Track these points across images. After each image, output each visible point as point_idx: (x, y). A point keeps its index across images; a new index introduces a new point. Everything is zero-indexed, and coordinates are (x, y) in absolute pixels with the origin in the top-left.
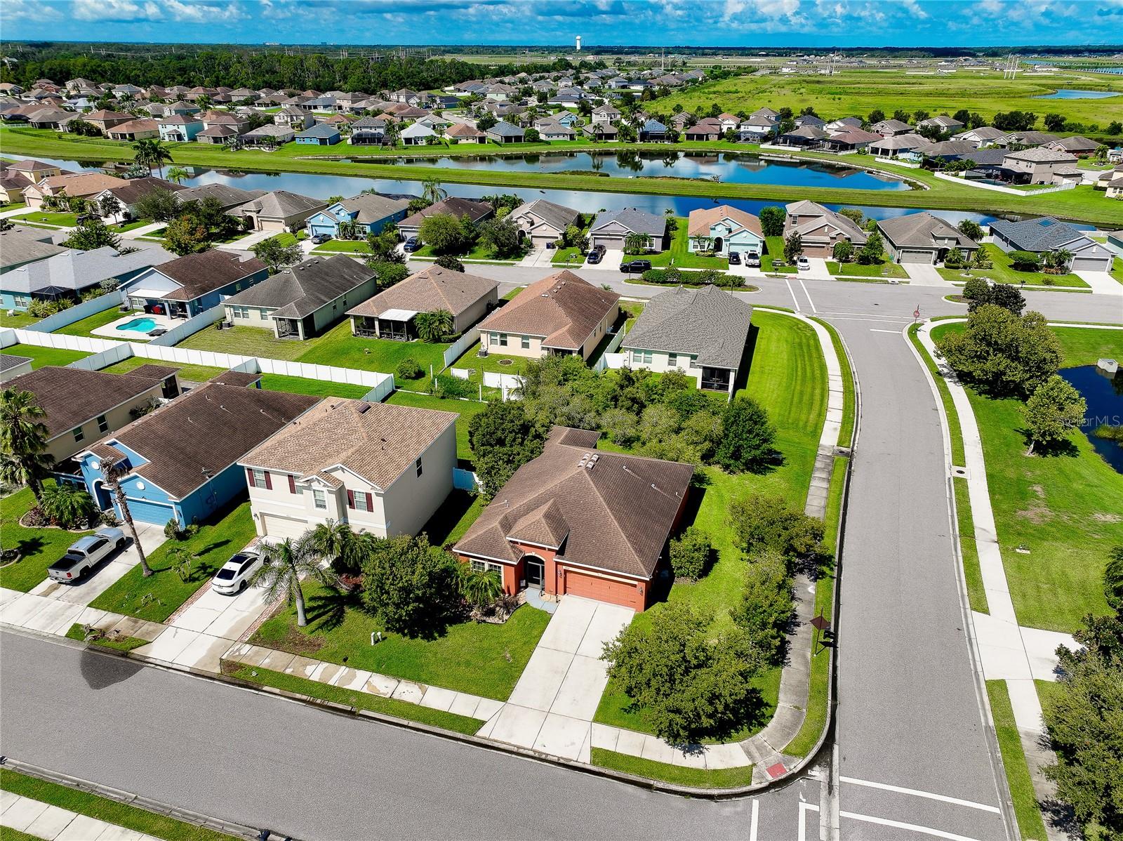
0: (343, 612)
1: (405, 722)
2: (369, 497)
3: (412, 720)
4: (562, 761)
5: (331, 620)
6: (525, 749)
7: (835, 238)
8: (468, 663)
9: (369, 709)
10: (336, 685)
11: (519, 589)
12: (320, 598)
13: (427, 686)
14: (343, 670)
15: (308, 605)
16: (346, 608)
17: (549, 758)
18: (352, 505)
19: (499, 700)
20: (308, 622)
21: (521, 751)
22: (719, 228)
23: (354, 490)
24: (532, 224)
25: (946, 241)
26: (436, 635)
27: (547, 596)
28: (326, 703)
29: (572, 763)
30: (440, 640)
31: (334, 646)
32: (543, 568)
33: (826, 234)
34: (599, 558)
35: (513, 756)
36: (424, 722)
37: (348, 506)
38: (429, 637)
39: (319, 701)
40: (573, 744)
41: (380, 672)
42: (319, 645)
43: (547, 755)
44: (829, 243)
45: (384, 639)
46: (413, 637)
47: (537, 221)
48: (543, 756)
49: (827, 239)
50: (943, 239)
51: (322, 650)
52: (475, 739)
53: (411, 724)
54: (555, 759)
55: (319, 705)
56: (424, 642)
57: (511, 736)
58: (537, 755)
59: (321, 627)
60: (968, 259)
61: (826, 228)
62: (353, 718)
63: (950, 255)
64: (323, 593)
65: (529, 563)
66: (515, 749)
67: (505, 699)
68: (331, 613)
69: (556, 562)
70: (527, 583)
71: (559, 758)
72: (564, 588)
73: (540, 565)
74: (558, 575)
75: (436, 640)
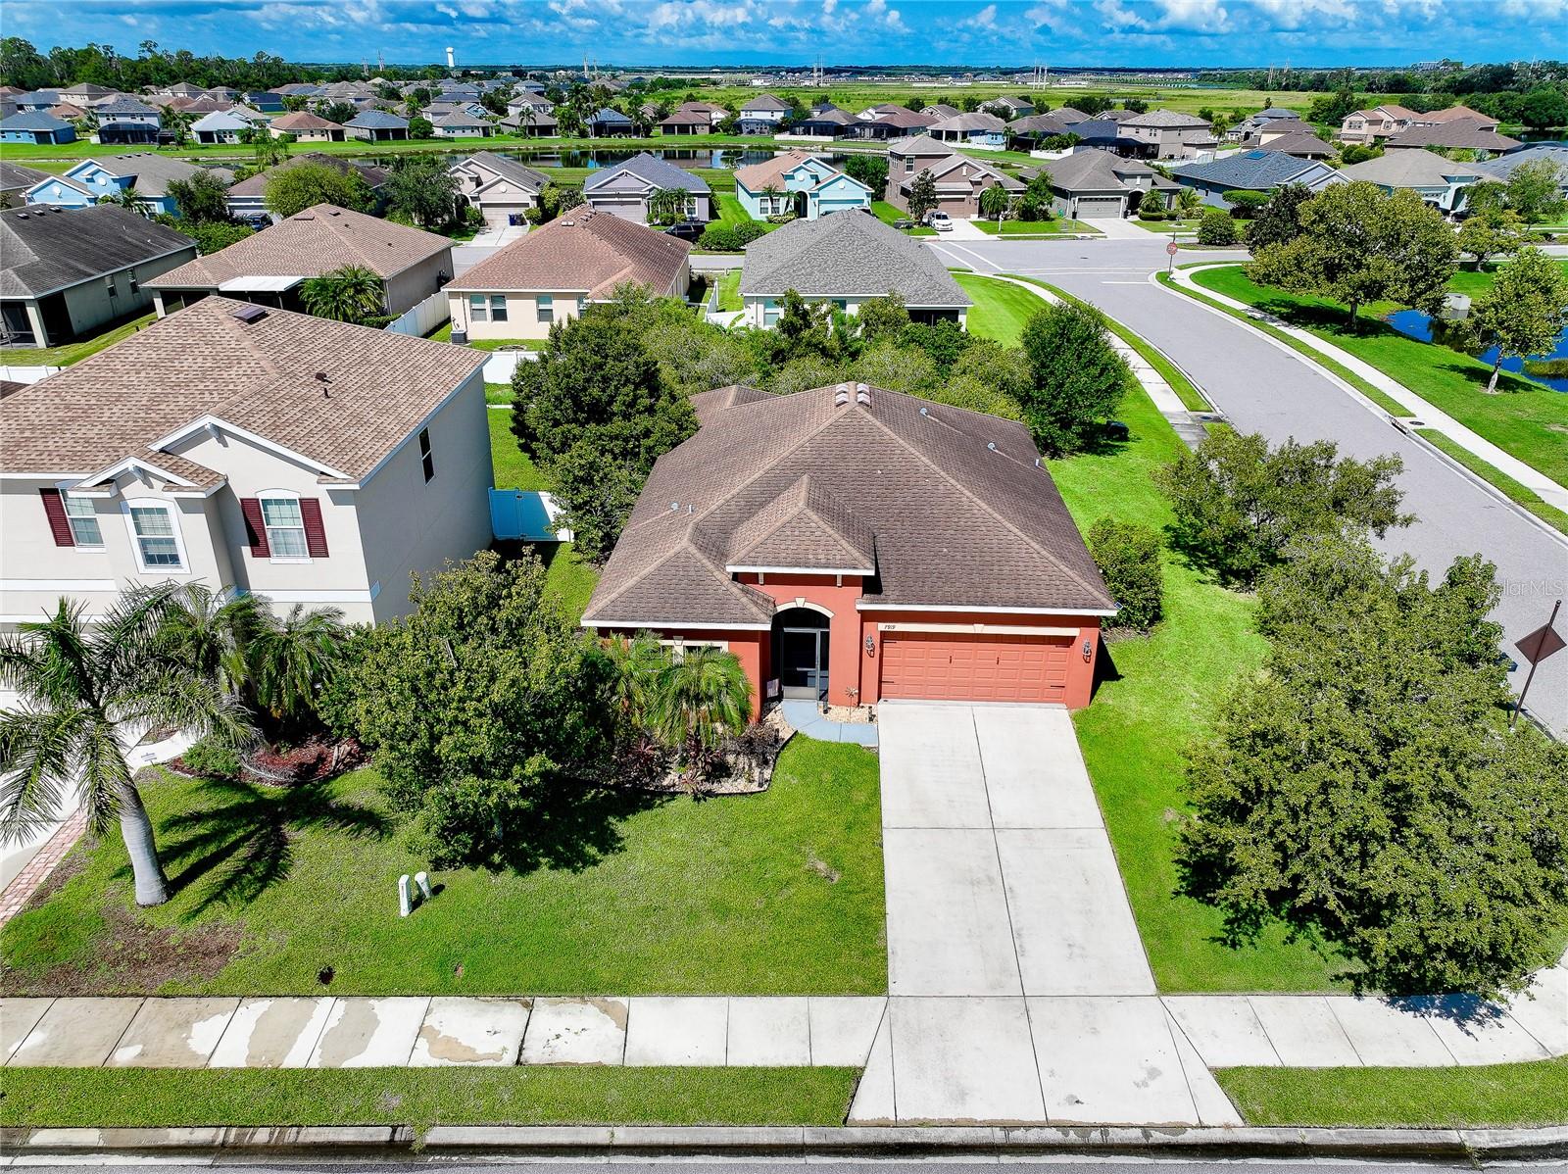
0: (282, 842)
1: (599, 1135)
2: (310, 511)
3: (623, 1120)
4: (1158, 1137)
5: (247, 869)
6: (1028, 1127)
7: (979, 183)
8: (721, 910)
9: (456, 1120)
10: (314, 1064)
11: (767, 703)
12: (198, 818)
13: (623, 1000)
14: (328, 1011)
15: (163, 841)
16: (289, 830)
17: (1116, 1136)
18: (259, 544)
19: (865, 993)
20: (172, 888)
21: (1018, 1136)
22: (800, 175)
23: (261, 496)
24: (479, 183)
25: (1138, 179)
26: (592, 850)
27: (838, 712)
28: (290, 1136)
29: (1189, 1137)
30: (610, 862)
31: (272, 945)
32: (826, 637)
33: (962, 179)
34: (973, 585)
35: (1005, 1159)
36: (666, 1117)
37: (246, 550)
38: (571, 859)
39: (262, 1136)
40: (1154, 1073)
41: (456, 992)
42: (223, 950)
43: (1104, 1128)
44: (970, 193)
45: (437, 890)
46: (525, 867)
47: (487, 178)
48: (1095, 1137)
49: (968, 187)
50: (1134, 176)
51: (235, 963)
52: (856, 1135)
53: (623, 1135)
54: (1134, 1136)
55: (270, 1150)
56: (564, 875)
57: (962, 1095)
58: (1073, 1137)
59: (218, 895)
60: (1169, 206)
61: (965, 168)
62: (410, 1168)
63: (1143, 202)
64: (206, 803)
65: (786, 630)
66: (998, 1136)
67: (877, 985)
68: (243, 852)
69: (861, 612)
70: (780, 688)
71: (1146, 1129)
72: (880, 682)
73: (818, 632)
74: (865, 649)
75: (595, 863)
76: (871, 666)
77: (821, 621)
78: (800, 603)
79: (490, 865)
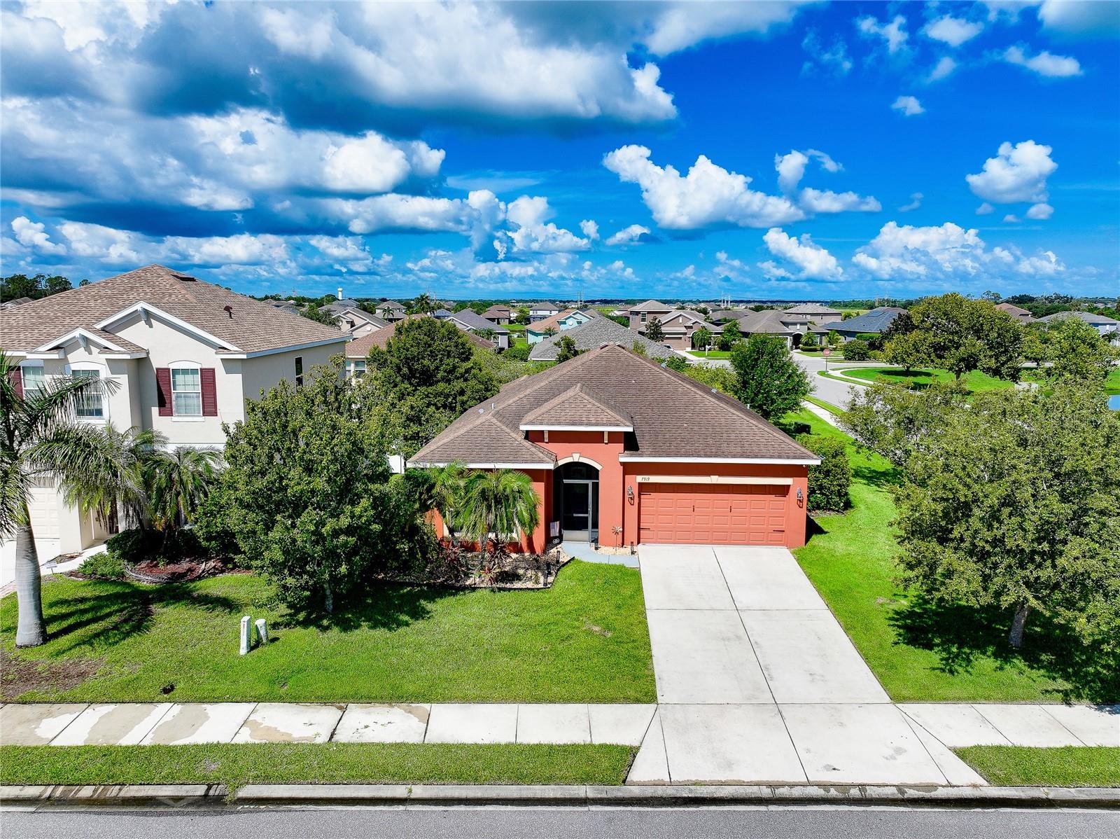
0: (148, 614)
1: (400, 791)
2: (208, 377)
4: (912, 793)
5: (115, 628)
6: (792, 785)
7: (691, 327)
8: (512, 652)
9: (267, 780)
10: (147, 742)
11: (549, 541)
12: (83, 600)
13: (427, 706)
14: (164, 712)
15: (47, 612)
16: (153, 607)
17: (873, 792)
18: (164, 403)
19: (638, 701)
20: (46, 638)
21: (784, 792)
22: (570, 322)
23: (172, 367)
24: (352, 324)
25: (798, 326)
26: (405, 618)
27: (604, 550)
28: (113, 792)
29: (941, 793)
30: (420, 624)
31: (125, 672)
32: (596, 486)
33: (680, 325)
35: (773, 808)
36: (461, 779)
37: (155, 410)
38: (389, 622)
39: (86, 792)
40: (899, 751)
41: (281, 699)
42: (82, 675)
43: (862, 787)
44: (685, 334)
45: (275, 640)
46: (346, 626)
47: (358, 322)
48: (855, 793)
49: (683, 330)
51: (90, 682)
52: (636, 792)
53: (419, 791)
54: (891, 792)
55: (90, 802)
56: (381, 633)
57: (729, 765)
58: (833, 793)
59: (89, 641)
60: (821, 343)
61: (681, 318)
62: (220, 813)
63: (803, 340)
64: (88, 592)
65: (566, 481)
66: (766, 792)
67: (649, 697)
68: (115, 619)
69: (623, 464)
70: (560, 531)
71: (900, 788)
72: (639, 529)
73: (590, 482)
74: (627, 497)
75: (407, 624)
76: (632, 511)
77: (591, 473)
78: (576, 458)
79: (319, 626)
